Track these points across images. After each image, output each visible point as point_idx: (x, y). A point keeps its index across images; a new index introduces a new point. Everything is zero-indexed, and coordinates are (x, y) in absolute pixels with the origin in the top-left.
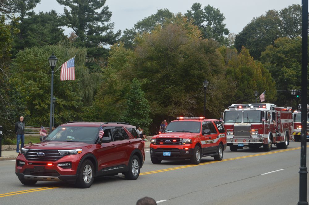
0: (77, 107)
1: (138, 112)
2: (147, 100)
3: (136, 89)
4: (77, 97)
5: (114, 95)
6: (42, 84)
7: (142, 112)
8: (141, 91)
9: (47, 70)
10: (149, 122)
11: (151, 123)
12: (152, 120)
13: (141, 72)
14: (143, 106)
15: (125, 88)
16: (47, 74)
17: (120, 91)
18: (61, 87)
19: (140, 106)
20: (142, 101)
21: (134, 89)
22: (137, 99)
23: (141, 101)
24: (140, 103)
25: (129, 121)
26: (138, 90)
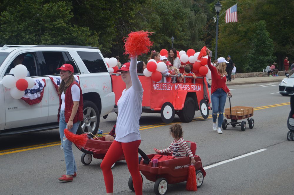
0: (185, 46)
1: (264, 50)
2: (272, 40)
3: (263, 30)
4: (186, 37)
5: (237, 35)
6: (155, 25)
7: (268, 50)
8: (267, 32)
9: (159, 13)
10: (274, 59)
11: (275, 60)
12: (276, 57)
13: (262, 15)
14: (268, 44)
15: (248, 29)
16: (159, 16)
17: (244, 32)
18: (171, 28)
19: (266, 45)
20: (268, 41)
21: (260, 30)
22: (263, 39)
23: (266, 40)
24: (266, 42)
25: (255, 58)
26: (264, 31)
